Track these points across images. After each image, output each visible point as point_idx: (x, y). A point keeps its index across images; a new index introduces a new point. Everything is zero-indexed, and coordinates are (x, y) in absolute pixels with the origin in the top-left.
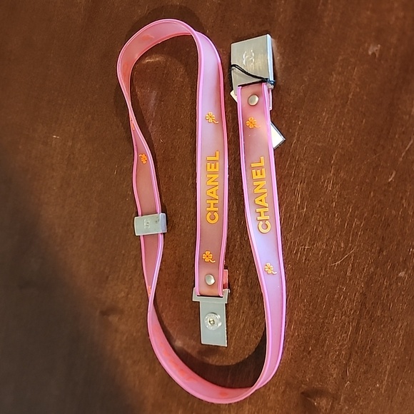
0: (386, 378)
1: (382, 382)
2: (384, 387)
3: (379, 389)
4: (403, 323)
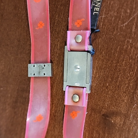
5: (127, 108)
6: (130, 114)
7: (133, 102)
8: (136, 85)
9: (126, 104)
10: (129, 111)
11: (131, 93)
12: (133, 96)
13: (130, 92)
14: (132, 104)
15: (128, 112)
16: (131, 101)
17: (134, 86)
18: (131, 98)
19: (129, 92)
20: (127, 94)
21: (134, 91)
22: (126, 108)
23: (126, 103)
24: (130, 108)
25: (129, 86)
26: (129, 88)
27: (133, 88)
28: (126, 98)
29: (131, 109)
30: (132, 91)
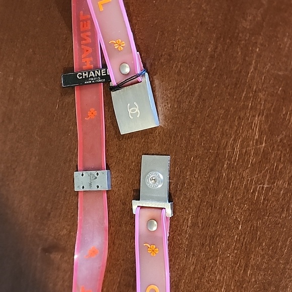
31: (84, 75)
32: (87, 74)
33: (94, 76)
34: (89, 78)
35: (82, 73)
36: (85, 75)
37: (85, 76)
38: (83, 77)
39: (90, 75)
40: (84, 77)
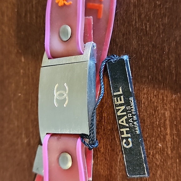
0: (168, 131)
1: (165, 138)
2: (169, 145)
3: (162, 151)
4: (170, 45)
5: (108, 164)
6: (115, 175)
7: (116, 148)
8: (113, 114)
9: (104, 156)
10: (112, 168)
11: (108, 132)
12: (113, 137)
13: (106, 130)
14: (115, 153)
15: (111, 172)
16: (111, 147)
17: (111, 116)
18: (110, 141)
19: (104, 130)
20: (101, 135)
21: (112, 126)
22: (106, 164)
23: (103, 153)
24: (113, 163)
25: (102, 119)
26: (103, 123)
27: (110, 120)
28: (102, 144)
29: (116, 164)
30: (109, 128)
31: (125, 135)
32: (124, 130)
33: (126, 117)
34: (129, 127)
35: (123, 138)
36: (125, 132)
37: (127, 132)
38: (129, 137)
39: (125, 124)
40: (129, 135)
